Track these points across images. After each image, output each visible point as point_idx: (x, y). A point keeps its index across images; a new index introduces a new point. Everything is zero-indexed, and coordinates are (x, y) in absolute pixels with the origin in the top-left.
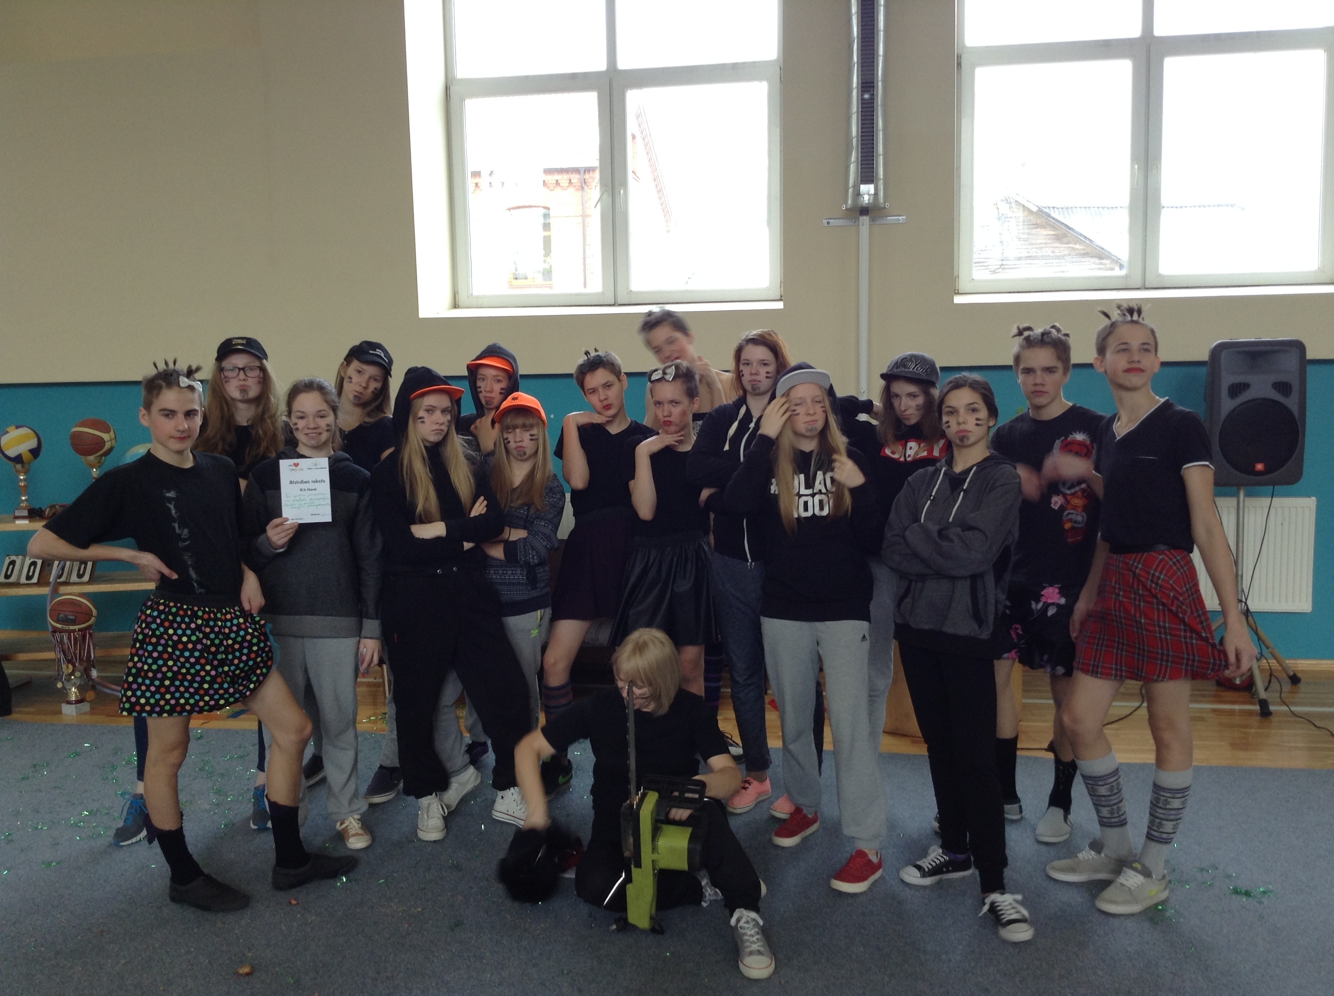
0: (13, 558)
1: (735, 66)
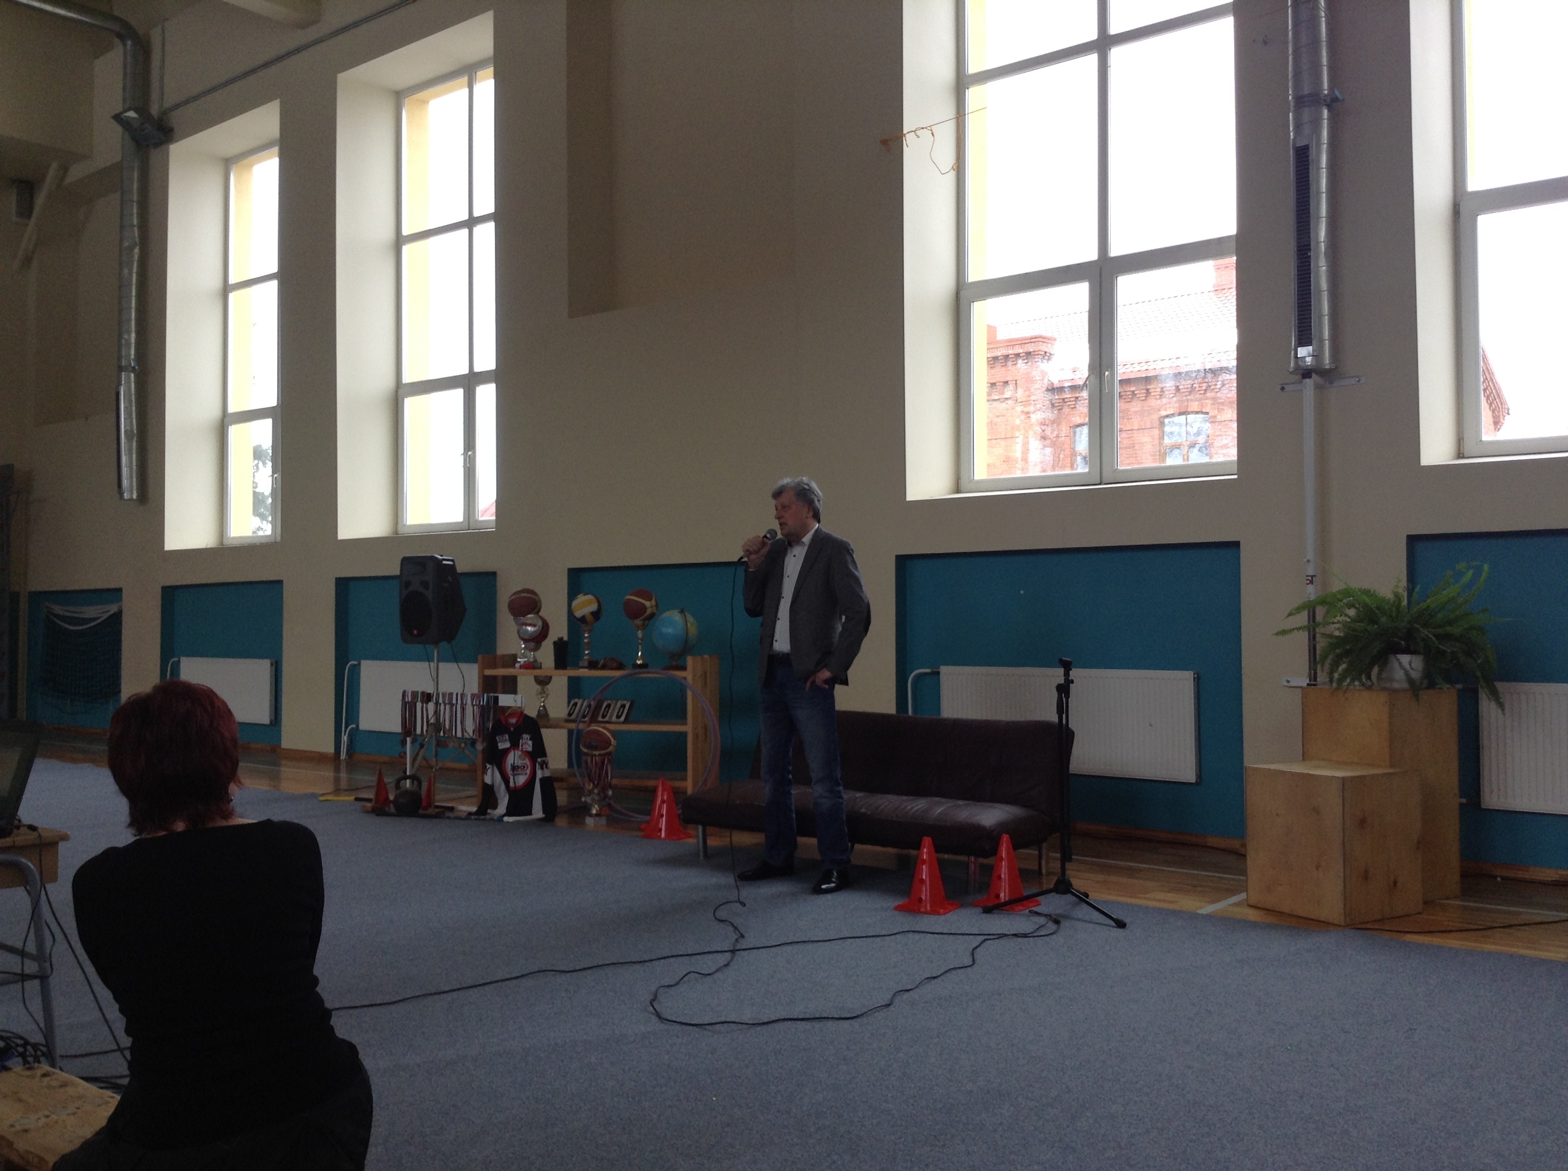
0: (576, 700)
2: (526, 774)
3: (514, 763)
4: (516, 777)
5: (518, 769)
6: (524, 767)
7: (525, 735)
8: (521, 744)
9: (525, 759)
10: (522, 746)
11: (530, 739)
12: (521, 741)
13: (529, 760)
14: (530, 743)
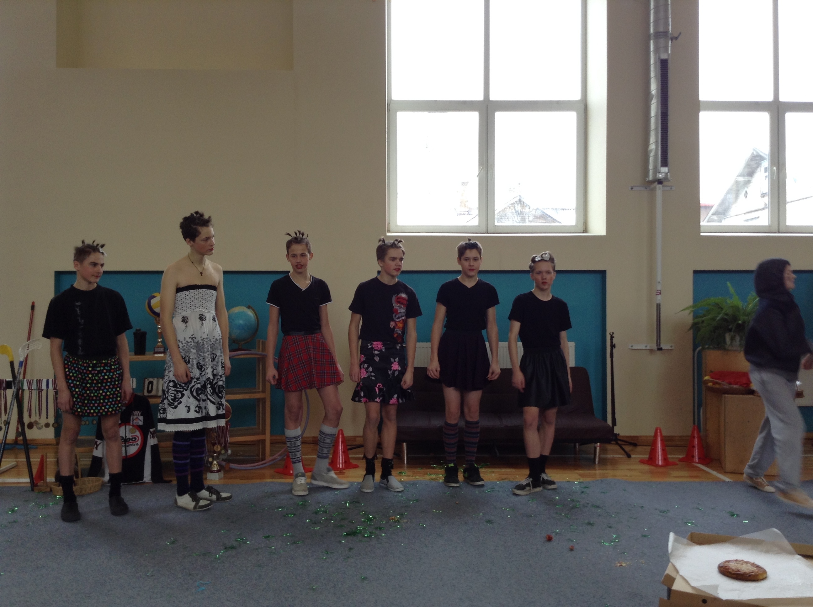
0: (151, 379)
1: (558, 102)
2: (137, 444)
3: (126, 437)
4: (127, 447)
5: (129, 441)
6: (136, 439)
7: (136, 412)
8: (131, 420)
9: (135, 432)
10: (133, 420)
11: (141, 415)
12: (132, 418)
13: (139, 432)
14: (141, 418)
